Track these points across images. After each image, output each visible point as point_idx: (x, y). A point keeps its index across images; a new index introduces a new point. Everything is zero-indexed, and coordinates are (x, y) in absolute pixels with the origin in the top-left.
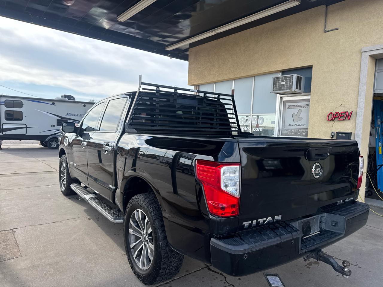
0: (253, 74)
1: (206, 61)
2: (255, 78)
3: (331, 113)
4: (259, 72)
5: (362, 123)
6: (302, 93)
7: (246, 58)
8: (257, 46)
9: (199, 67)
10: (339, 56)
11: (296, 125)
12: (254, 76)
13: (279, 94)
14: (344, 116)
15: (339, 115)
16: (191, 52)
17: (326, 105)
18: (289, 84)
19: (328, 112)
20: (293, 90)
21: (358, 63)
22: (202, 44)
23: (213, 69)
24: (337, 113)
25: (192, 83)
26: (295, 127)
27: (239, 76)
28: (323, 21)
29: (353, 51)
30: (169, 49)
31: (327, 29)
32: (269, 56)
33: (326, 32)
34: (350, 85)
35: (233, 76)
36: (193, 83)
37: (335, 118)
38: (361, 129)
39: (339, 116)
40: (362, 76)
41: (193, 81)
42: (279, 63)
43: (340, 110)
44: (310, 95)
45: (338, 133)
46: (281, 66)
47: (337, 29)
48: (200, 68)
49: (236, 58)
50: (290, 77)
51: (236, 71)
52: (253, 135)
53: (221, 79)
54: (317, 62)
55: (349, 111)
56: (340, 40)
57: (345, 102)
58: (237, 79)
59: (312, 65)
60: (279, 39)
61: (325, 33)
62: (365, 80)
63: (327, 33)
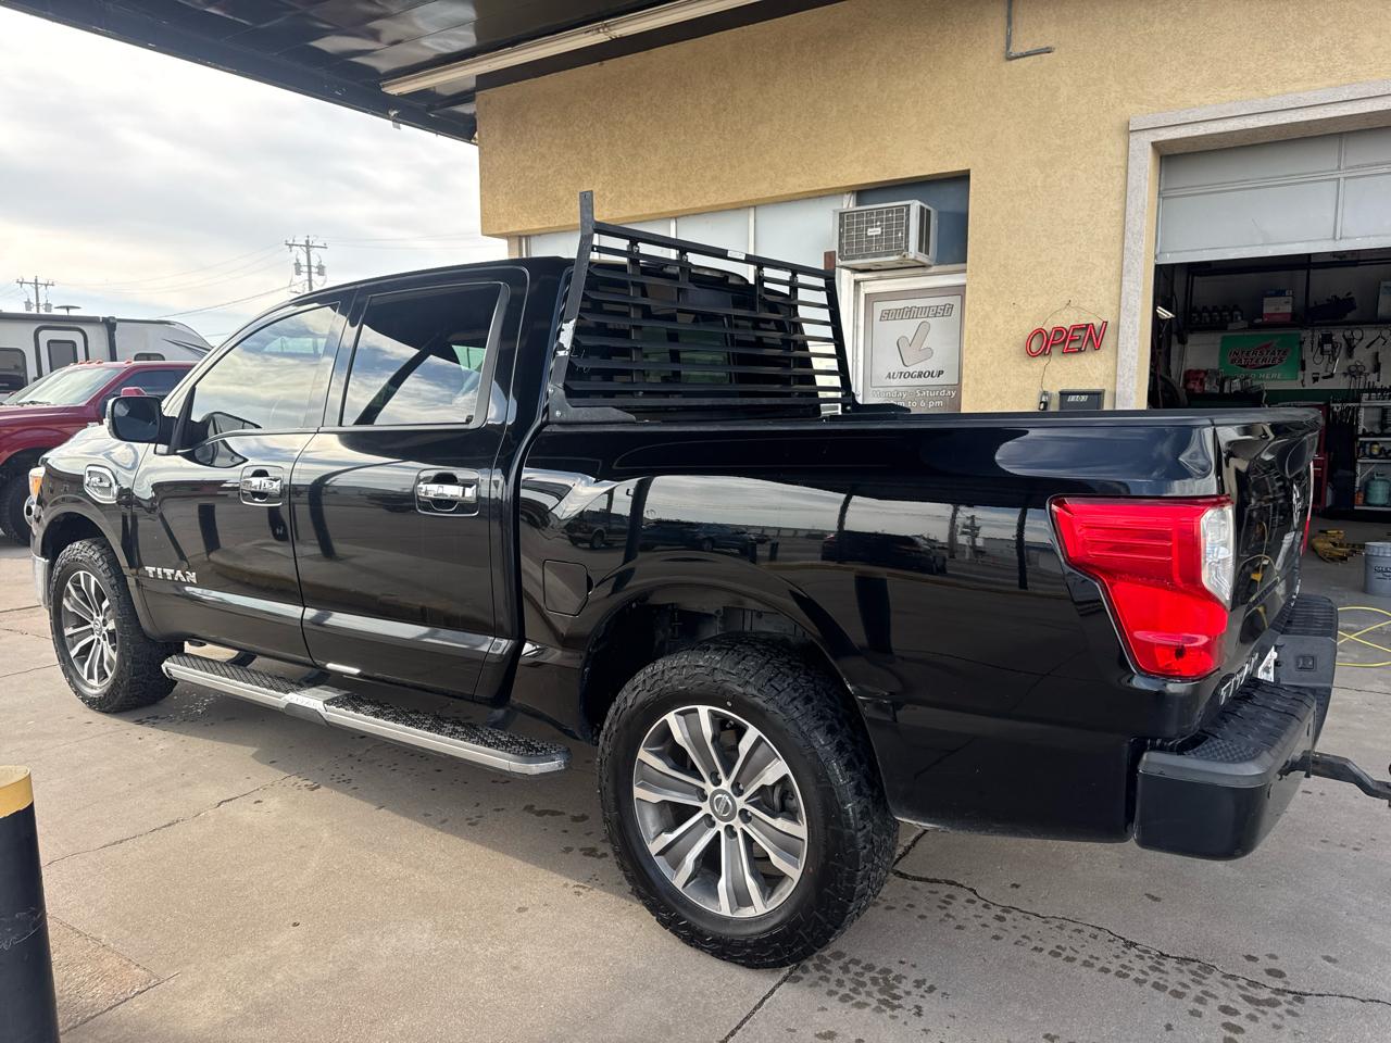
0: (754, 197)
1: (557, 141)
2: (758, 211)
3: (1040, 332)
4: (777, 192)
5: (1136, 360)
6: (930, 266)
7: (725, 139)
8: (765, 96)
9: (529, 164)
10: (1058, 142)
11: (911, 375)
12: (756, 205)
13: (849, 272)
14: (1082, 338)
15: (1067, 337)
16: (488, 103)
17: (1021, 304)
18: (897, 234)
19: (1029, 328)
20: (912, 256)
21: (1118, 167)
22: (536, 77)
23: (588, 174)
24: (1059, 330)
25: (500, 229)
26: (910, 381)
27: (699, 205)
28: (1002, 20)
29: (1101, 128)
30: (395, 89)
31: (1016, 49)
32: (814, 133)
33: (1010, 58)
34: (1095, 236)
35: (676, 204)
36: (507, 225)
37: (1052, 345)
38: (1132, 377)
39: (1064, 341)
40: (1131, 210)
41: (506, 221)
42: (852, 161)
43: (1067, 320)
44: (965, 271)
45: (1064, 394)
46: (860, 170)
47: (1048, 50)
48: (532, 167)
49: (683, 138)
50: (899, 210)
51: (687, 187)
52: (909, 410)
53: (626, 215)
54: (986, 160)
55: (1098, 323)
56: (1059, 88)
57: (1079, 292)
58: (687, 215)
59: (969, 171)
60: (848, 75)
61: (1009, 63)
62: (1142, 223)
63: (1013, 62)
